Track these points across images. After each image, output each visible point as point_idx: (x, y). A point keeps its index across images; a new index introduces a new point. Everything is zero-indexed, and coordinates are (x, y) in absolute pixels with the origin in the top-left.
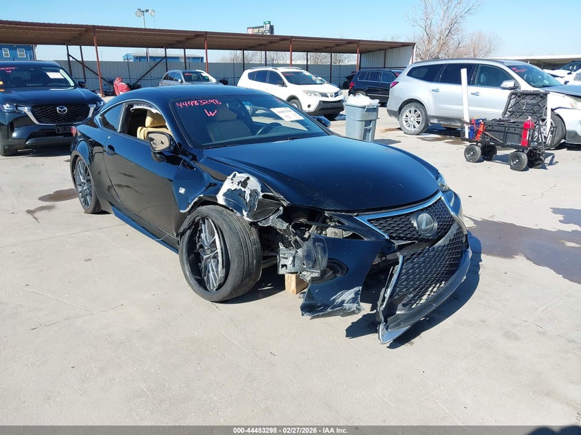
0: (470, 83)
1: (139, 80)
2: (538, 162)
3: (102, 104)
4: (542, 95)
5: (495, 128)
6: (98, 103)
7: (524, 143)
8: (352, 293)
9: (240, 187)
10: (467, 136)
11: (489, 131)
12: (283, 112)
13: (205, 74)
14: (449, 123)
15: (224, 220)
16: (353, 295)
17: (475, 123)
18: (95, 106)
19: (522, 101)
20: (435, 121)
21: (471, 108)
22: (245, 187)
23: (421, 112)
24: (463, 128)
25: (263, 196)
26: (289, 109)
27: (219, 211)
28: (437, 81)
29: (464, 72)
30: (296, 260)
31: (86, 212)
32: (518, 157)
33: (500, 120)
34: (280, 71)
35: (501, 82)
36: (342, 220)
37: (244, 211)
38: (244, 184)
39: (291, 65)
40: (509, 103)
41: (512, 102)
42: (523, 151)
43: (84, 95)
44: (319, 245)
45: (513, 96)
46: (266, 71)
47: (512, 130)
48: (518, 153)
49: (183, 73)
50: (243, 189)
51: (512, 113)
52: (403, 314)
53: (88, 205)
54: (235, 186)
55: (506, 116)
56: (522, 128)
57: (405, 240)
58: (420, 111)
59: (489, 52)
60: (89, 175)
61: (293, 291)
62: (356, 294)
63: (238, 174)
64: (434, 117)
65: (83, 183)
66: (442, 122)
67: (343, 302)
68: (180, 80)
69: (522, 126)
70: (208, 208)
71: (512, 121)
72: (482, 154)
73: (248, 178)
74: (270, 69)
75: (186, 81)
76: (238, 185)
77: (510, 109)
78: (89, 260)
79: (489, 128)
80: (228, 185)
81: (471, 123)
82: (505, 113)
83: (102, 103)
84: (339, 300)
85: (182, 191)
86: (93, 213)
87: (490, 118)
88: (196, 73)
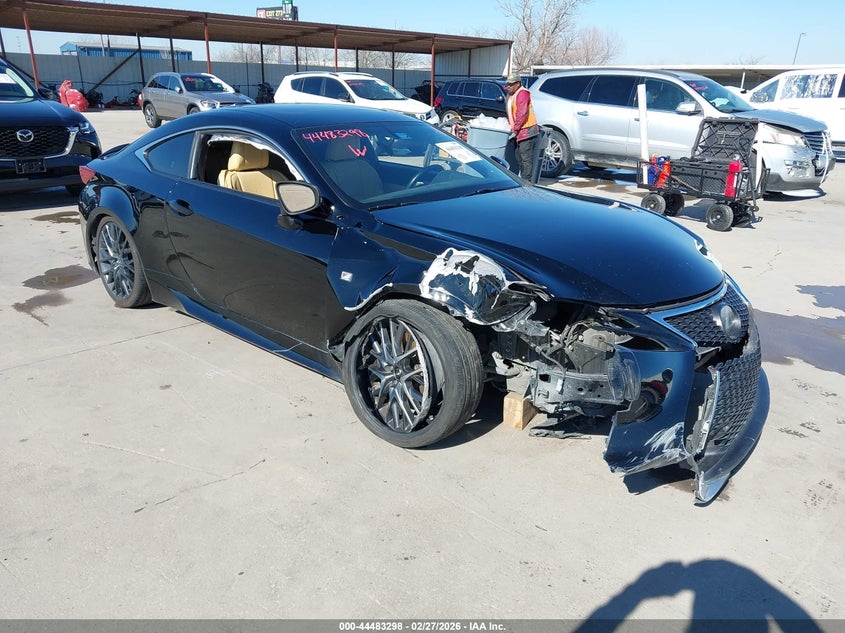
0: (651, 106)
1: (98, 85)
2: (744, 218)
3: (87, 127)
4: (748, 124)
5: (687, 171)
6: (81, 125)
7: (728, 192)
8: (672, 433)
9: (459, 271)
10: (645, 182)
11: (678, 174)
12: (452, 149)
13: (216, 80)
14: (601, 161)
15: (432, 322)
16: (674, 436)
17: (655, 163)
18: (77, 129)
19: (719, 132)
20: (582, 158)
21: (652, 142)
22: (468, 272)
23: (561, 145)
24: (639, 170)
25: (510, 287)
26: (457, 144)
27: (420, 309)
28: (585, 100)
29: (641, 89)
30: (566, 383)
31: (119, 305)
32: (721, 212)
33: (692, 159)
34: (342, 78)
35: (677, 104)
36: (629, 321)
37: (467, 309)
38: (468, 266)
39: (357, 70)
40: (700, 135)
41: (705, 133)
42: (726, 203)
43: (57, 112)
44: (629, 364)
45: (706, 125)
46: (321, 79)
47: (711, 174)
48: (721, 206)
49: (183, 78)
50: (465, 275)
51: (706, 149)
52: (715, 456)
53: (124, 293)
54: (449, 271)
55: (697, 153)
56: (727, 171)
57: (706, 346)
58: (560, 142)
59: (606, 57)
60: (127, 246)
61: (517, 426)
62: (678, 433)
63: (455, 251)
64: (580, 152)
65: (112, 258)
66: (591, 160)
67: (662, 447)
68: (178, 89)
69: (727, 167)
70: (400, 304)
71: (707, 160)
72: (667, 207)
73: (476, 258)
74: (326, 75)
75: (188, 90)
76: (456, 268)
77: (703, 144)
78: (168, 387)
79: (678, 170)
80: (438, 267)
81: (650, 163)
82: (695, 149)
83: (87, 125)
84: (656, 445)
85: (347, 276)
86: (136, 306)
87: (675, 156)
88: (203, 78)
